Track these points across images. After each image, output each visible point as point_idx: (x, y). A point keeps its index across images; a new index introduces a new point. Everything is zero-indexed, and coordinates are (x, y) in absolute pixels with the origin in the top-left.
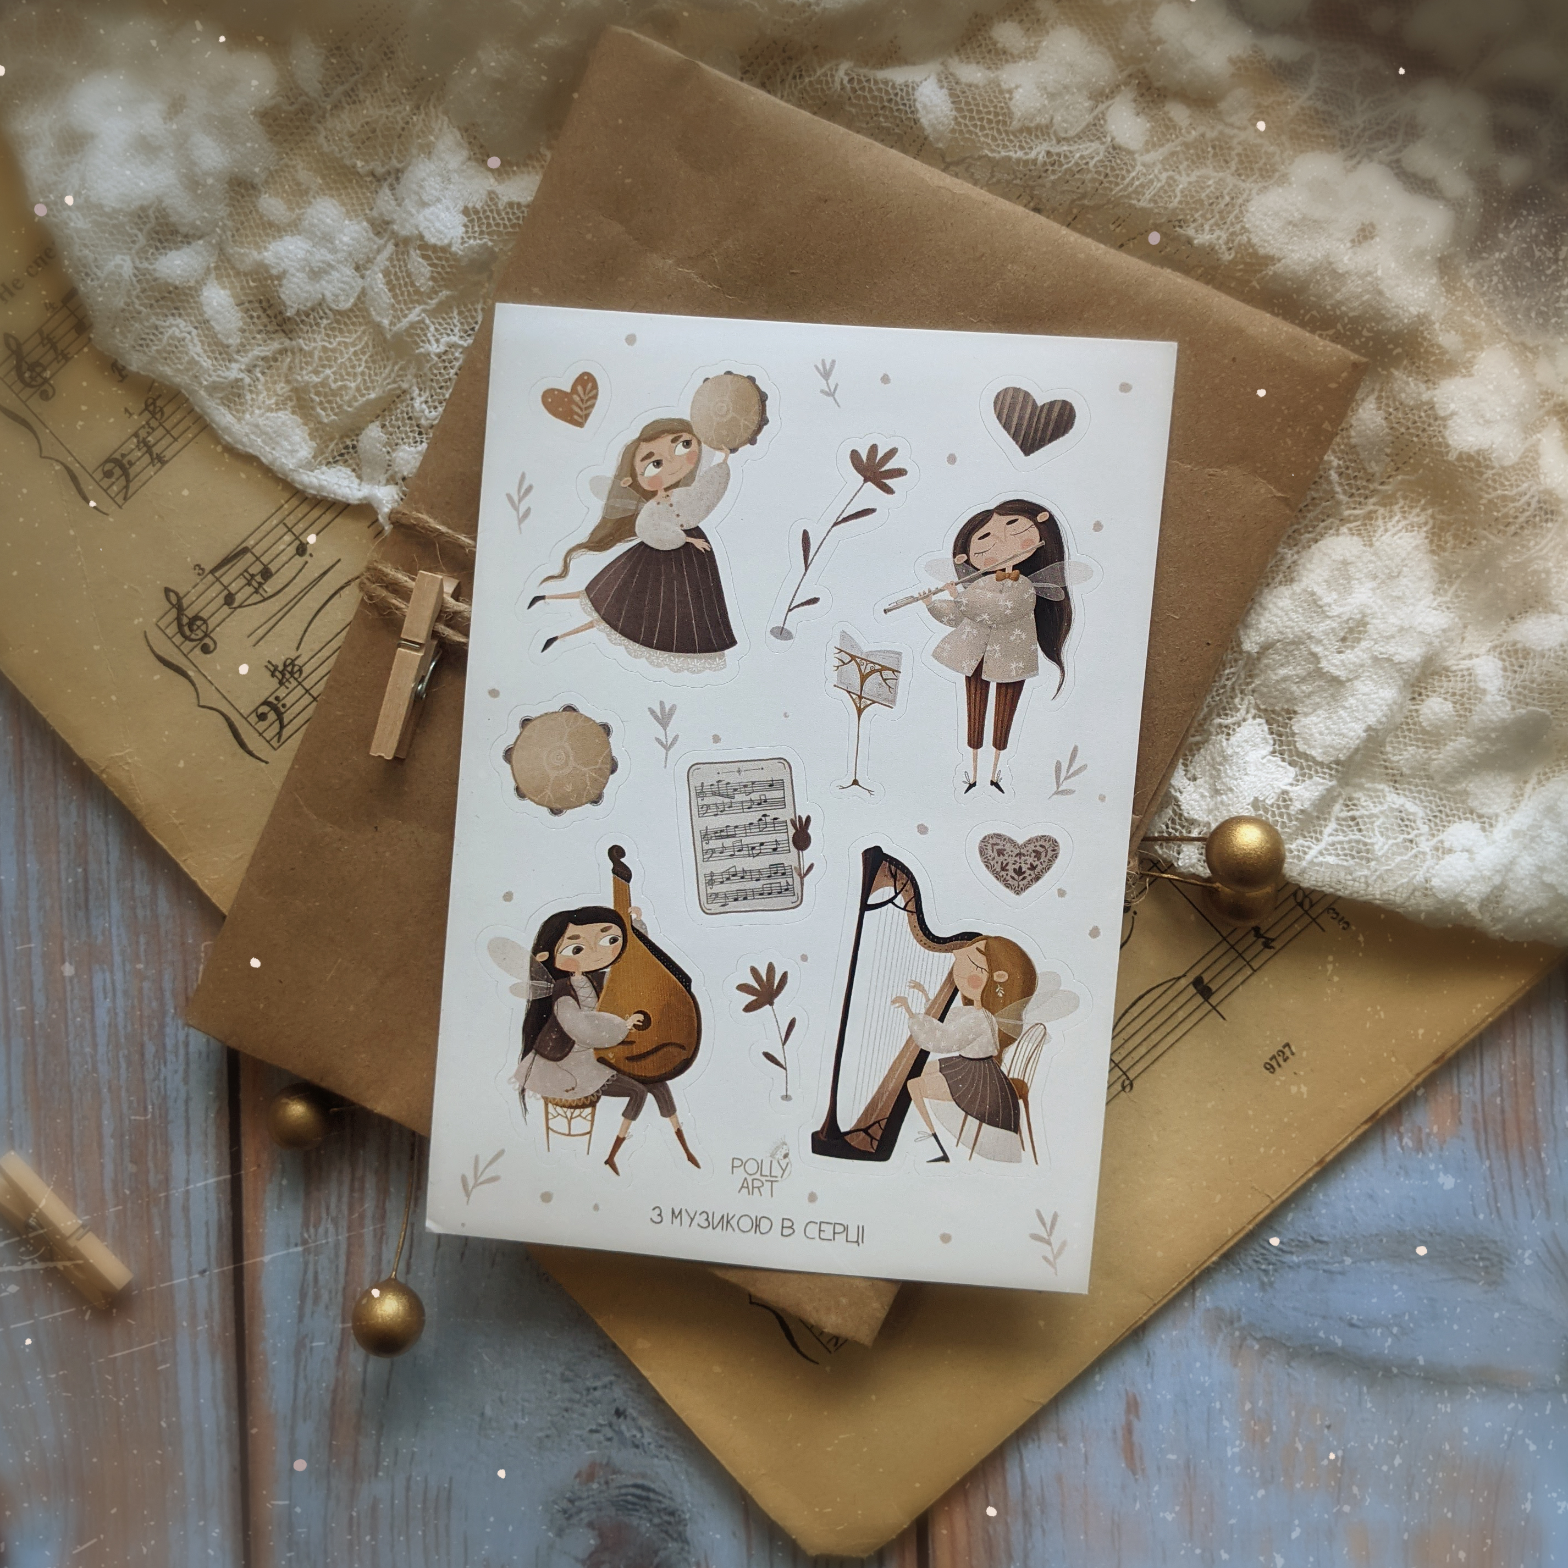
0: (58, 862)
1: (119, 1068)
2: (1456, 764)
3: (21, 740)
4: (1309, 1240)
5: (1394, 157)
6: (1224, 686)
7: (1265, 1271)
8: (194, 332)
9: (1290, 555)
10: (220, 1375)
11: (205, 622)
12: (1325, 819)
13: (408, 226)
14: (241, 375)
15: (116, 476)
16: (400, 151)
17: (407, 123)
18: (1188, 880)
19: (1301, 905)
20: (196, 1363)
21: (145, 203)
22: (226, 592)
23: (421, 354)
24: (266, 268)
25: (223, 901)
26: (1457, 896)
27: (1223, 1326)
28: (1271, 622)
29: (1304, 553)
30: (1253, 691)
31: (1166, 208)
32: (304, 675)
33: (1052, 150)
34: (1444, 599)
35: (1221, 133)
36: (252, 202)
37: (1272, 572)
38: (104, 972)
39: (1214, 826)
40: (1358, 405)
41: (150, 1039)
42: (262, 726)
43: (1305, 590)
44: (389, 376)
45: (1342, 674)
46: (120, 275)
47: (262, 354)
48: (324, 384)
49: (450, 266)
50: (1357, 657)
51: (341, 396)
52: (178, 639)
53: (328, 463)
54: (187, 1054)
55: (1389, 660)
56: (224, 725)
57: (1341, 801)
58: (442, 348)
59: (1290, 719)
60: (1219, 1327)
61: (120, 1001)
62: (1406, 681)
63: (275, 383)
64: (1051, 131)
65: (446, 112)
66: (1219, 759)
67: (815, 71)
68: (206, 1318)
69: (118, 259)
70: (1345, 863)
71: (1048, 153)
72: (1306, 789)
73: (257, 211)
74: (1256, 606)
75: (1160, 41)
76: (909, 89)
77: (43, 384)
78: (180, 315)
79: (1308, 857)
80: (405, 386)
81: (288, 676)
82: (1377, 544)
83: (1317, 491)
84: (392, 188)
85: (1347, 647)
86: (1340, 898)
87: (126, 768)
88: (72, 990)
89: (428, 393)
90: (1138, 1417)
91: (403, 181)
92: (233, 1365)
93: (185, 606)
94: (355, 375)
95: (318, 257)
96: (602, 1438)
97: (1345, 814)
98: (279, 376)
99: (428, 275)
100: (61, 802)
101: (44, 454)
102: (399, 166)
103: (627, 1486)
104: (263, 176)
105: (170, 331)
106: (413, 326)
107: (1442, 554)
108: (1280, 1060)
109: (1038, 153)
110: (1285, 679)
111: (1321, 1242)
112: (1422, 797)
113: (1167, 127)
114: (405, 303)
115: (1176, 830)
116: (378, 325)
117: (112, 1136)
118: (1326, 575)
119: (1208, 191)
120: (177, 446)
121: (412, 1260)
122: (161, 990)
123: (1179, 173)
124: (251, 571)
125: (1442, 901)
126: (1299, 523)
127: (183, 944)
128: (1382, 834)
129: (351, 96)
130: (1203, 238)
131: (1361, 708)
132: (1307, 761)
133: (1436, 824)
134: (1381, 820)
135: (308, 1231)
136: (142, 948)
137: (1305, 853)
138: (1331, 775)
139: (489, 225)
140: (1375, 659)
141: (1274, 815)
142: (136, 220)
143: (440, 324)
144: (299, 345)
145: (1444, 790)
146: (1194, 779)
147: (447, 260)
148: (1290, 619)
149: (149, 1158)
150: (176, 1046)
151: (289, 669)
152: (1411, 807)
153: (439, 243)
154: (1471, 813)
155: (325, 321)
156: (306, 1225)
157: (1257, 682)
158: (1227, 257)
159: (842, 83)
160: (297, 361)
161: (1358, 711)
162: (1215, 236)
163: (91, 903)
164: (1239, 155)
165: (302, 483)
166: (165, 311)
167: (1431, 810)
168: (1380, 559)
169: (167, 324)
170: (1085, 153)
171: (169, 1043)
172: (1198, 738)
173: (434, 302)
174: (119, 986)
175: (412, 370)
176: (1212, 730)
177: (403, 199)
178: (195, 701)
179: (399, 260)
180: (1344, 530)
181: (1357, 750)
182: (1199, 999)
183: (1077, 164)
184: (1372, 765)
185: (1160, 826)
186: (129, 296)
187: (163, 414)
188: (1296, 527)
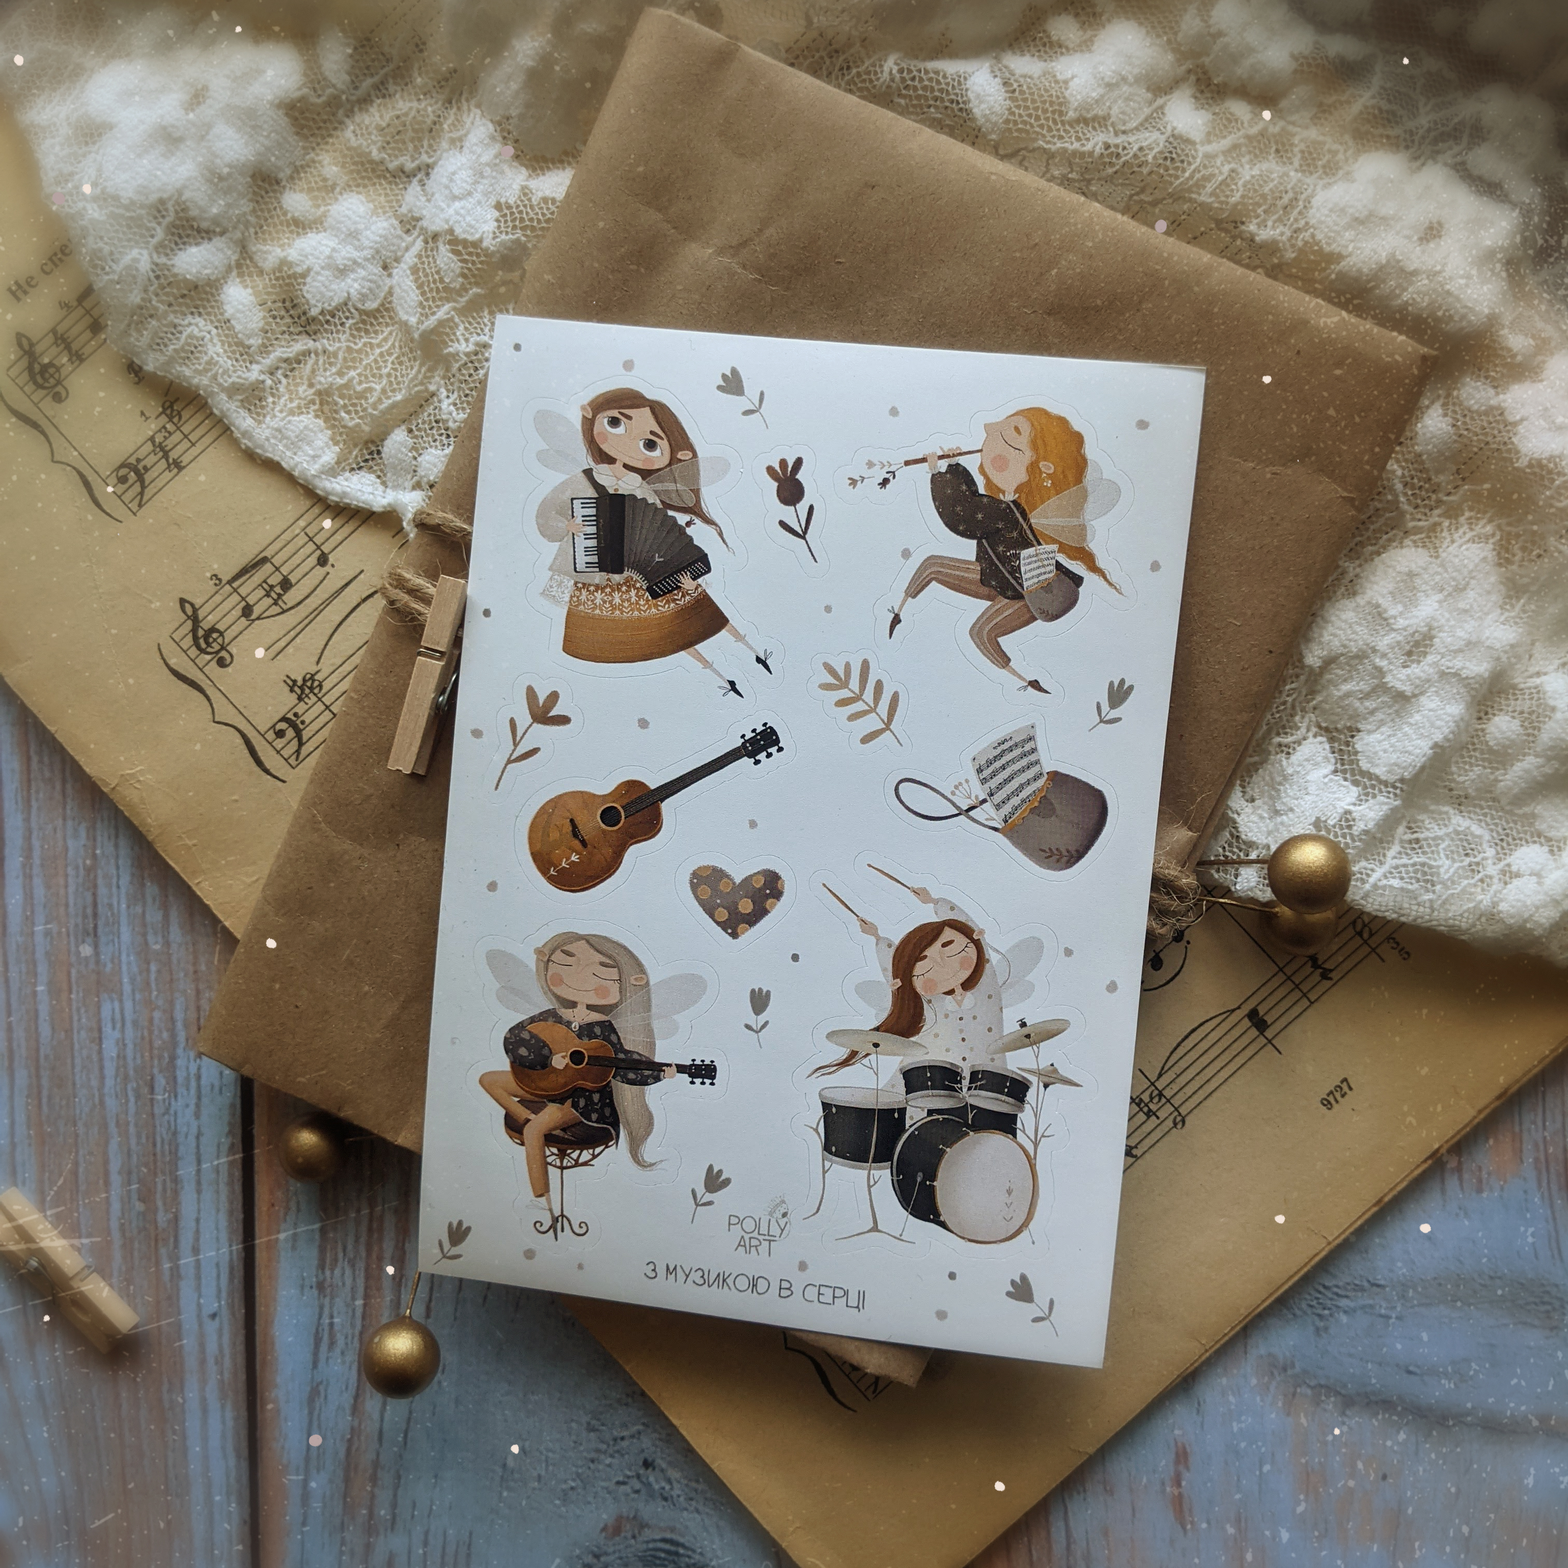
0: (66, 887)
1: (127, 1101)
2: (1523, 785)
3: (29, 759)
4: (1366, 1284)
5: (1459, 159)
6: (1285, 703)
7: (1319, 1315)
8: (214, 331)
9: (1351, 568)
10: (230, 1423)
11: (221, 634)
12: (1388, 843)
13: (437, 220)
14: (262, 377)
15: (130, 482)
16: (430, 146)
17: (439, 116)
18: (1248, 904)
19: (1360, 934)
20: (205, 1410)
21: (165, 196)
22: (243, 604)
23: (450, 354)
24: (290, 265)
25: (236, 924)
26: (1526, 921)
27: (1276, 1373)
28: (1335, 635)
29: (1366, 566)
30: (1315, 708)
31: (1227, 203)
32: (324, 691)
33: (1110, 141)
34: (1513, 614)
35: (1283, 129)
36: (276, 198)
37: (1334, 585)
38: (112, 1000)
39: (1273, 848)
40: (1423, 413)
41: (161, 1071)
42: (279, 743)
43: (1369, 603)
44: (415, 377)
45: (1407, 689)
46: (137, 269)
47: (285, 356)
48: (347, 386)
49: (481, 262)
50: (1423, 671)
51: (366, 399)
52: (193, 652)
53: (352, 469)
54: (199, 1087)
55: (1456, 674)
56: (239, 740)
57: (1405, 824)
58: (471, 348)
59: (1353, 737)
60: (1272, 1373)
61: (129, 1032)
62: (1473, 697)
63: (297, 385)
64: (1109, 123)
65: (478, 106)
66: (1279, 779)
67: (863, 62)
68: (216, 1363)
69: (135, 253)
70: (1410, 887)
71: (1107, 146)
72: (1370, 808)
73: (281, 208)
74: (1319, 619)
75: (1220, 34)
76: (961, 80)
77: (56, 385)
78: (200, 314)
79: (1372, 880)
80: (432, 388)
81: (307, 691)
82: (1444, 555)
83: (1380, 501)
84: (422, 184)
85: (1413, 661)
86: (1403, 924)
87: (137, 785)
88: (79, 1020)
89: (456, 394)
90: (1188, 1469)
91: (432, 176)
92: (244, 1413)
93: (201, 618)
94: (381, 376)
95: (343, 253)
96: (629, 1490)
97: (1409, 836)
98: (301, 378)
99: (458, 271)
100: (70, 823)
101: (57, 458)
102: (430, 161)
103: (654, 1541)
104: (288, 172)
105: (189, 330)
106: (441, 323)
107: (1510, 567)
108: (1338, 1095)
109: (1096, 144)
110: (1348, 695)
111: (1378, 1286)
112: (1488, 819)
113: (1229, 121)
114: (434, 301)
115: (1234, 853)
116: (406, 323)
117: (120, 1173)
118: (1391, 587)
119: (1271, 185)
120: (194, 451)
121: (433, 1304)
122: (172, 1020)
123: (1242, 166)
124: (270, 581)
125: (1510, 927)
126: (1362, 535)
127: (195, 972)
128: (1447, 857)
129: (381, 90)
130: (1264, 235)
131: (1427, 725)
132: (1370, 779)
133: (1503, 848)
134: (1447, 843)
135: (323, 1273)
136: (153, 976)
137: (1368, 875)
138: (1395, 795)
139: (522, 220)
140: (1443, 675)
141: (1336, 836)
142: (156, 213)
143: (470, 323)
144: (323, 345)
145: (1511, 813)
146: (1253, 800)
147: (478, 255)
148: (1355, 632)
149: (158, 1196)
150: (188, 1079)
151: (309, 684)
152: (1476, 829)
153: (470, 238)
154: (1539, 837)
155: (351, 321)
156: (322, 1267)
157: (1319, 698)
158: (1290, 255)
159: (891, 73)
160: (321, 362)
161: (1423, 727)
162: (1278, 231)
163: (100, 930)
164: (1302, 152)
165: (324, 490)
166: (184, 309)
167: (1498, 832)
168: (1446, 571)
169: (186, 322)
170: (1144, 144)
171: (181, 1075)
172: (1256, 759)
173: (464, 299)
174: (129, 1017)
175: (440, 372)
176: (1271, 749)
177: (433, 195)
178: (210, 716)
179: (428, 257)
180: (1407, 542)
181: (1423, 768)
182: (1254, 1032)
183: (1135, 155)
184: (1437, 786)
185: (1217, 850)
186: (146, 291)
187: (180, 418)
188: (1359, 539)
